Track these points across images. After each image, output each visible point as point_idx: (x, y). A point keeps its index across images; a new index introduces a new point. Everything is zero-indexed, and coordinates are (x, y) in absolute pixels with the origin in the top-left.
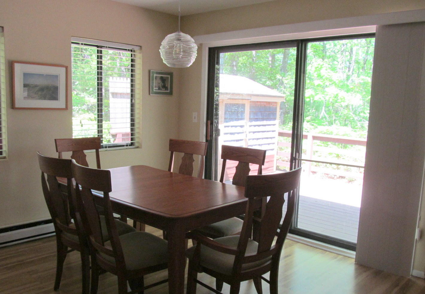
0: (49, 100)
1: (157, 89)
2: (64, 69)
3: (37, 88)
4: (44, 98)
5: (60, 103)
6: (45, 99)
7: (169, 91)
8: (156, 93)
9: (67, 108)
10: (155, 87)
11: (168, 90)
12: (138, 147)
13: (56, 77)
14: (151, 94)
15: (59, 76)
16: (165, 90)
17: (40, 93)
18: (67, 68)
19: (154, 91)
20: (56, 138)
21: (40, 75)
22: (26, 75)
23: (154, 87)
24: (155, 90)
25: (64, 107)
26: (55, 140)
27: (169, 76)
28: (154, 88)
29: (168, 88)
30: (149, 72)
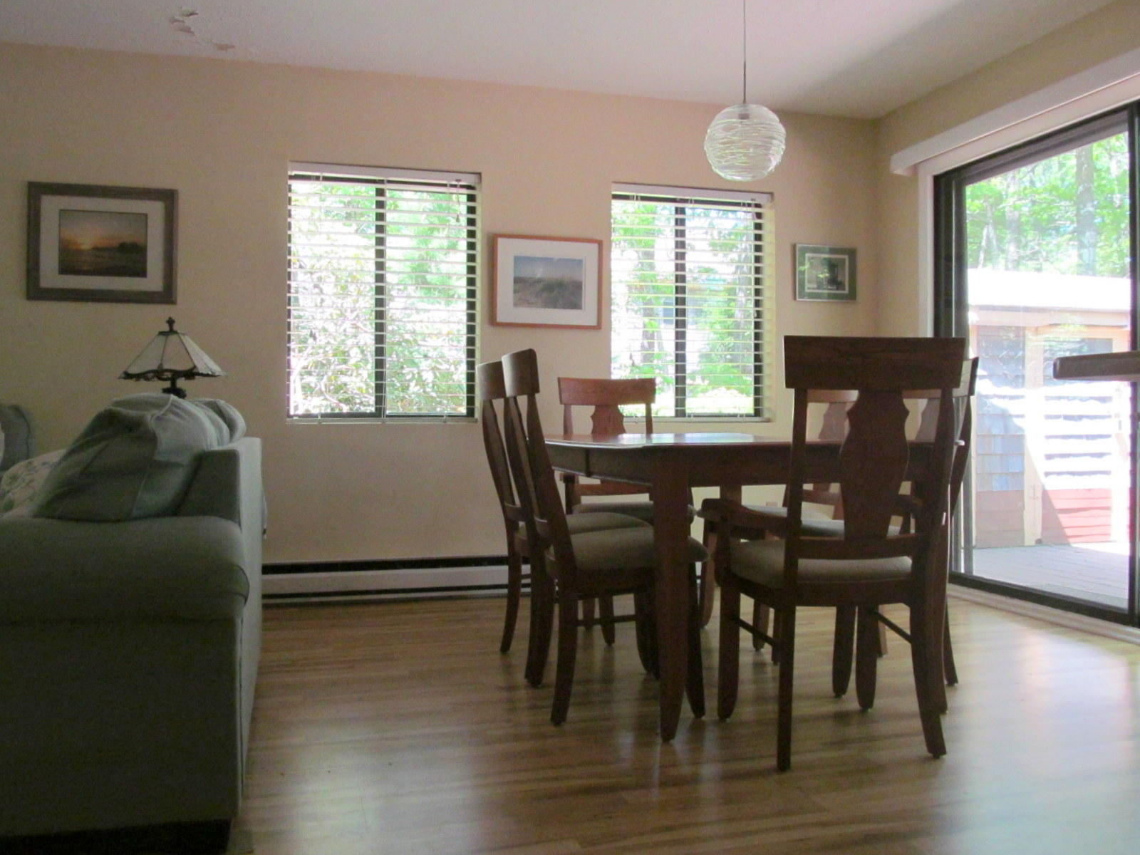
0: (564, 308)
1: (815, 286)
2: (595, 246)
3: (541, 286)
4: (553, 304)
5: (585, 316)
6: (555, 307)
7: (846, 291)
8: (812, 296)
9: (598, 327)
10: (809, 282)
11: (844, 289)
12: (768, 421)
13: (579, 263)
14: (800, 298)
15: (584, 262)
16: (837, 289)
17: (545, 295)
18: (600, 243)
19: (807, 291)
20: (560, 376)
21: (547, 261)
22: (518, 260)
23: (806, 281)
24: (809, 288)
25: (593, 322)
26: (559, 380)
27: (846, 257)
28: (807, 285)
29: (844, 285)
30: (794, 247)
